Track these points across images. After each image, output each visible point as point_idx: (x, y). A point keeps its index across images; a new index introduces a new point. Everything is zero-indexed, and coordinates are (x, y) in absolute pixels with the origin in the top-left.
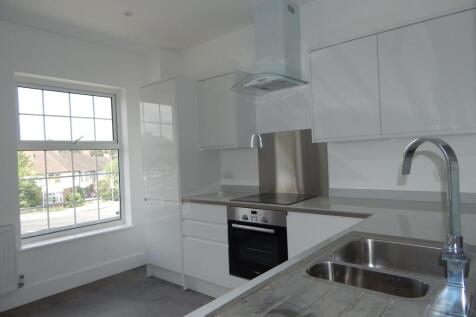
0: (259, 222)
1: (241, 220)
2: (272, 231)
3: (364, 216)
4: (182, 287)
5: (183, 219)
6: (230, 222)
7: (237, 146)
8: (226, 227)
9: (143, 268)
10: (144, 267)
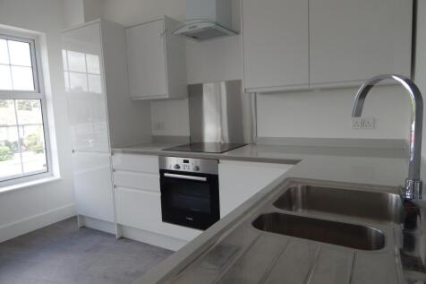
0: (191, 170)
1: (173, 169)
2: (204, 179)
3: (295, 162)
4: (115, 236)
5: (114, 170)
6: (162, 172)
7: (167, 97)
8: (158, 176)
9: (73, 219)
10: (75, 217)
